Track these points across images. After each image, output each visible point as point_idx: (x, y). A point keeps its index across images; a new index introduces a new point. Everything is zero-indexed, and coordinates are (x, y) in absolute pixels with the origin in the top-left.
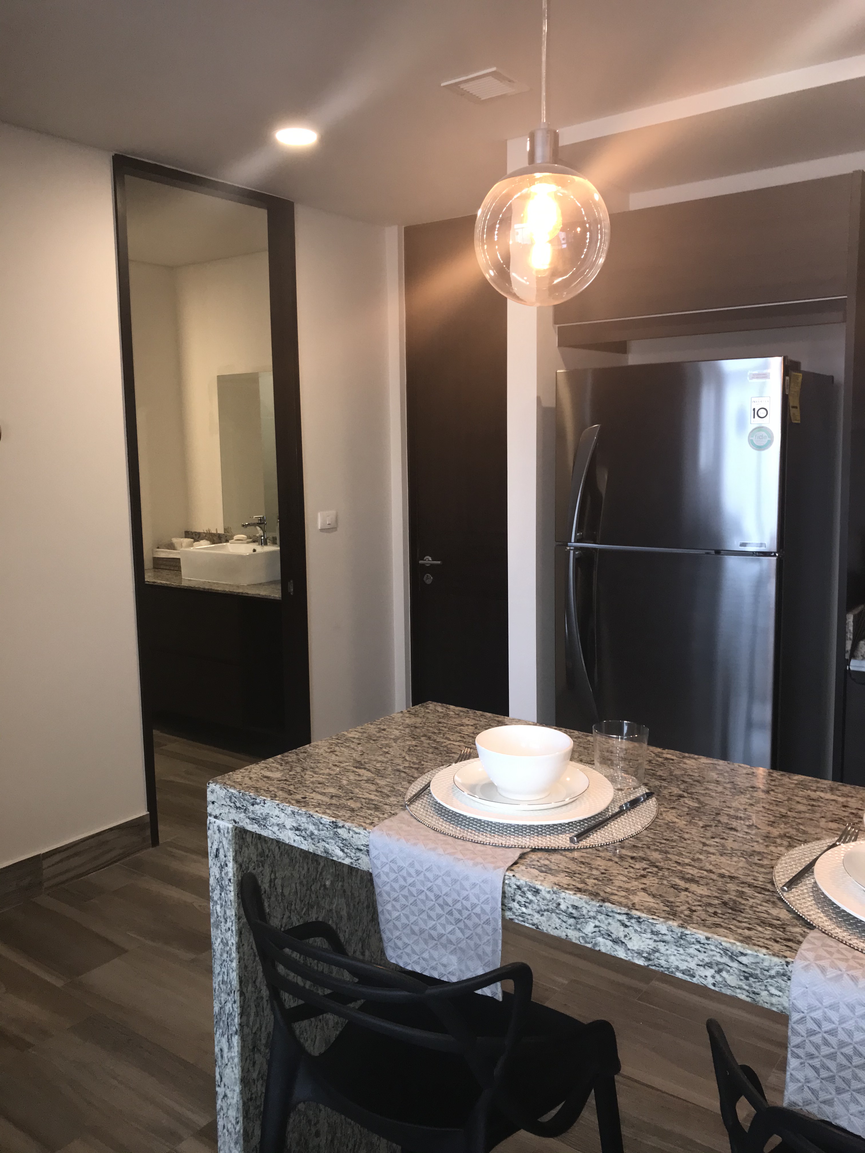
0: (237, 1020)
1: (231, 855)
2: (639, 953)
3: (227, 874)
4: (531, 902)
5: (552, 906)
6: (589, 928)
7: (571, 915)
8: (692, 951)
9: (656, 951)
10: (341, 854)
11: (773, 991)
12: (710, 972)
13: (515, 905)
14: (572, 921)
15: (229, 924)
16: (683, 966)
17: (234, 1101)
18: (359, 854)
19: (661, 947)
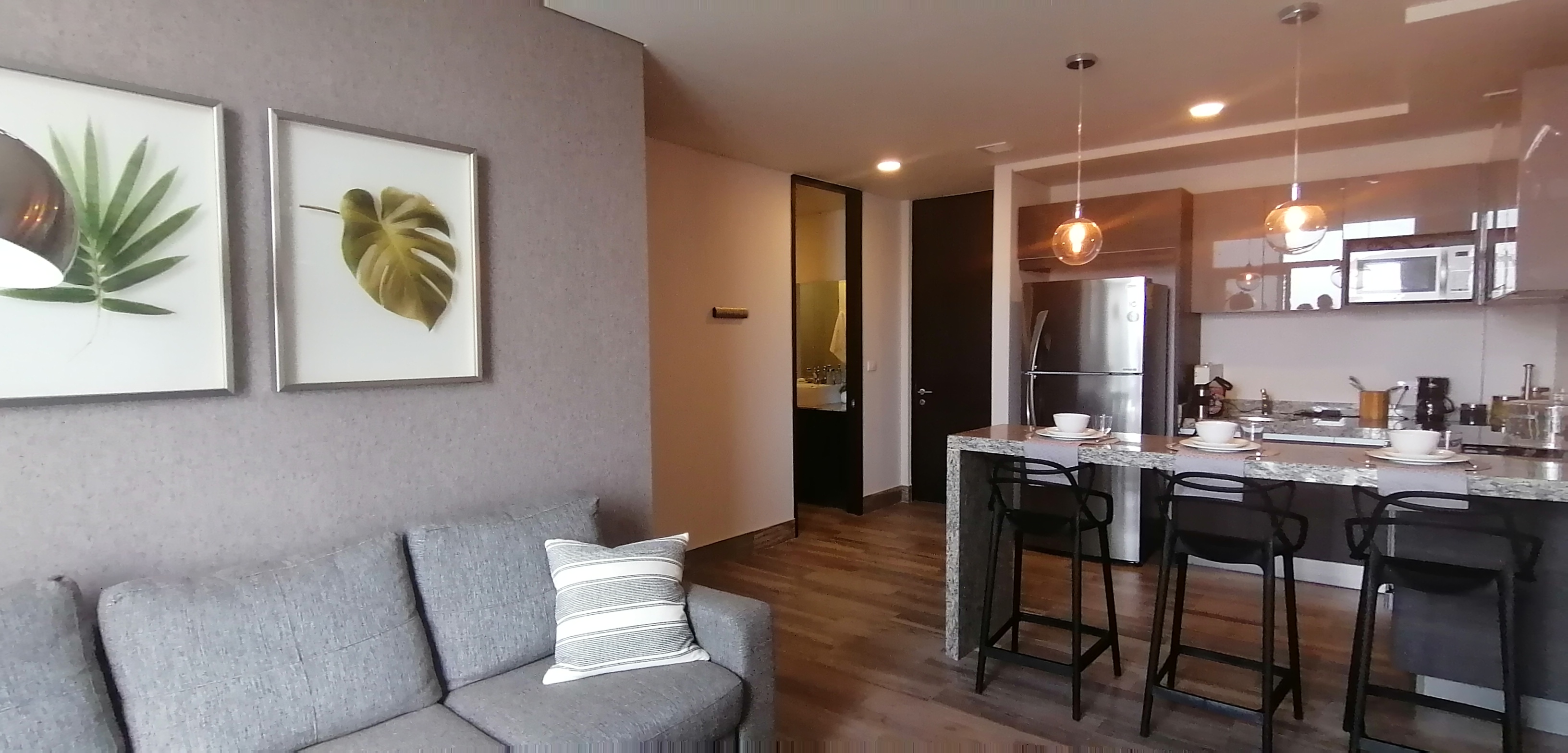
0: (958, 524)
1: (958, 462)
2: (1127, 463)
3: (956, 469)
4: (1088, 454)
5: (1096, 454)
6: (1109, 458)
7: (1103, 456)
8: (1145, 458)
9: (1132, 461)
10: (1011, 452)
11: (1170, 464)
12: (1151, 463)
13: (1082, 456)
14: (1103, 457)
15: (956, 488)
16: (1142, 464)
17: (955, 556)
18: (1019, 450)
19: (1134, 459)
